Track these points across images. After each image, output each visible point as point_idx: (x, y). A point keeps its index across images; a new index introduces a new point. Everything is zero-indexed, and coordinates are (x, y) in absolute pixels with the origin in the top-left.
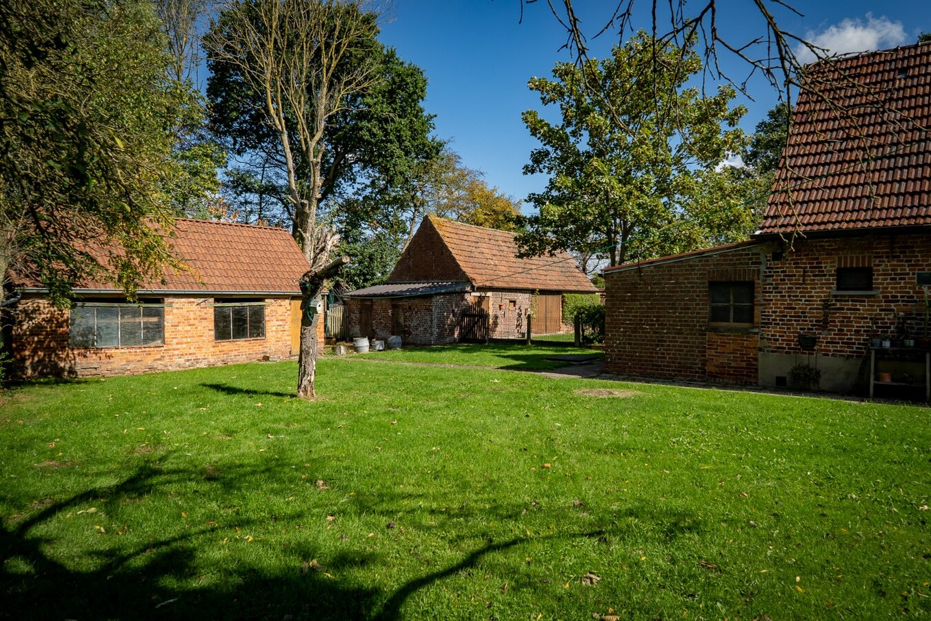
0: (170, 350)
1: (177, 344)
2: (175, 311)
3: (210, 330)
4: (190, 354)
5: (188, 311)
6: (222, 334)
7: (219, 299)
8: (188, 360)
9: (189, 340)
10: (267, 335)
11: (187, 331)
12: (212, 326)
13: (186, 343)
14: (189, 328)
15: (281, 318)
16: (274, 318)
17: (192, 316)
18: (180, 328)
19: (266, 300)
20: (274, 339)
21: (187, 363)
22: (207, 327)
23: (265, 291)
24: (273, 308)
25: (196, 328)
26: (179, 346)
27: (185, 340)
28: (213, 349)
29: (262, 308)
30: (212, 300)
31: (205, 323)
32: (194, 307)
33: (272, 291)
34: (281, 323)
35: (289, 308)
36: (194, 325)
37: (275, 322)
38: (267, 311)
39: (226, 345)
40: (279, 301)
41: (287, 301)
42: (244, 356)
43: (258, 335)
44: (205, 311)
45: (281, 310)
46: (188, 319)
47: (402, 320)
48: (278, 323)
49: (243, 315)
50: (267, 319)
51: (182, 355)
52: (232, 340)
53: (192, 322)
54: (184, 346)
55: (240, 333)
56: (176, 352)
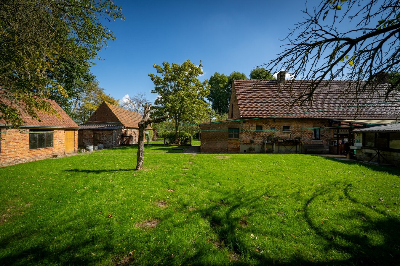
0: (4, 155)
1: (9, 152)
2: (8, 135)
3: (27, 144)
4: (16, 157)
5: (15, 135)
6: (33, 146)
7: (32, 129)
8: (15, 160)
9: (16, 150)
10: (55, 146)
11: (15, 146)
12: (28, 142)
13: (14, 151)
14: (16, 144)
15: (61, 138)
16: (58, 138)
17: (17, 138)
18: (10, 144)
19: (55, 131)
20: (57, 147)
21: (14, 162)
22: (26, 144)
23: (54, 127)
24: (58, 134)
25: (20, 144)
26: (10, 153)
27: (13, 150)
28: (28, 154)
29: (52, 134)
30: (28, 130)
31: (24, 141)
32: (18, 133)
33: (57, 126)
34: (61, 140)
35: (64, 134)
36: (18, 142)
37: (58, 140)
38: (55, 135)
39: (35, 151)
40: (60, 131)
41: (63, 131)
42: (44, 156)
43: (51, 146)
44: (25, 135)
45: (61, 135)
46: (15, 139)
47: (98, 138)
48: (59, 140)
49: (43, 137)
50: (55, 139)
51: (12, 157)
52: (38, 149)
53: (17, 141)
54: (13, 153)
55: (42, 145)
56: (8, 156)
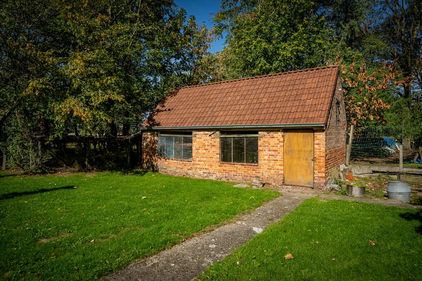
0: (195, 164)
1: (199, 161)
2: (198, 140)
3: (217, 154)
4: (206, 169)
5: (204, 140)
6: (225, 158)
7: (223, 131)
8: (205, 173)
9: (205, 159)
10: (260, 162)
11: (204, 154)
12: (218, 151)
13: (203, 161)
14: (205, 151)
15: (274, 148)
16: (266, 149)
17: (207, 143)
18: (200, 151)
19: (260, 133)
20: (266, 167)
21: (205, 175)
22: (215, 152)
23: (260, 125)
24: (266, 140)
25: (209, 152)
26: (199, 163)
27: (202, 159)
28: (218, 168)
29: (256, 139)
30: (218, 133)
31: (214, 149)
32: (208, 138)
33: (266, 125)
34: (273, 153)
35: (282, 140)
36: (207, 150)
37: (267, 152)
38: (260, 142)
39: (228, 167)
40: (272, 133)
41: (280, 134)
42: (240, 177)
43: (253, 162)
44: (214, 140)
45: (273, 142)
46: (204, 145)
48: (270, 153)
49: (241, 145)
50: (260, 148)
51: (201, 168)
52: (232, 163)
53: (206, 147)
54: (202, 163)
55: (239, 158)
56: (198, 166)
